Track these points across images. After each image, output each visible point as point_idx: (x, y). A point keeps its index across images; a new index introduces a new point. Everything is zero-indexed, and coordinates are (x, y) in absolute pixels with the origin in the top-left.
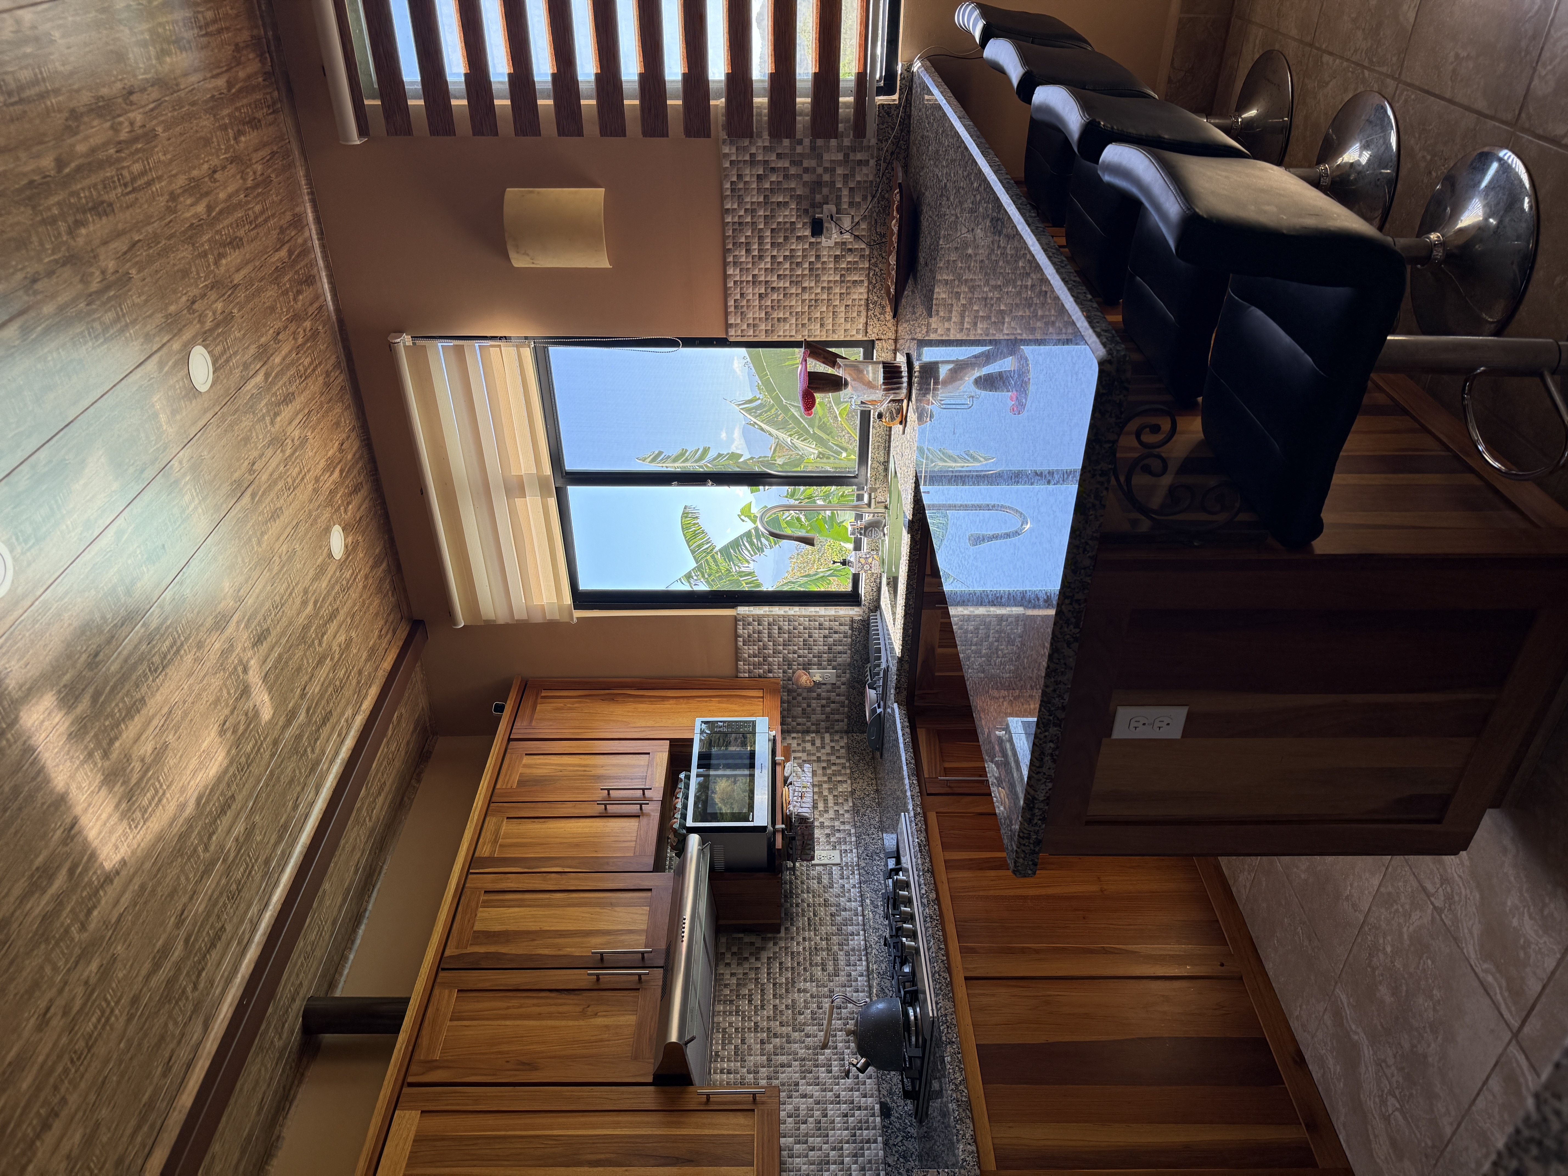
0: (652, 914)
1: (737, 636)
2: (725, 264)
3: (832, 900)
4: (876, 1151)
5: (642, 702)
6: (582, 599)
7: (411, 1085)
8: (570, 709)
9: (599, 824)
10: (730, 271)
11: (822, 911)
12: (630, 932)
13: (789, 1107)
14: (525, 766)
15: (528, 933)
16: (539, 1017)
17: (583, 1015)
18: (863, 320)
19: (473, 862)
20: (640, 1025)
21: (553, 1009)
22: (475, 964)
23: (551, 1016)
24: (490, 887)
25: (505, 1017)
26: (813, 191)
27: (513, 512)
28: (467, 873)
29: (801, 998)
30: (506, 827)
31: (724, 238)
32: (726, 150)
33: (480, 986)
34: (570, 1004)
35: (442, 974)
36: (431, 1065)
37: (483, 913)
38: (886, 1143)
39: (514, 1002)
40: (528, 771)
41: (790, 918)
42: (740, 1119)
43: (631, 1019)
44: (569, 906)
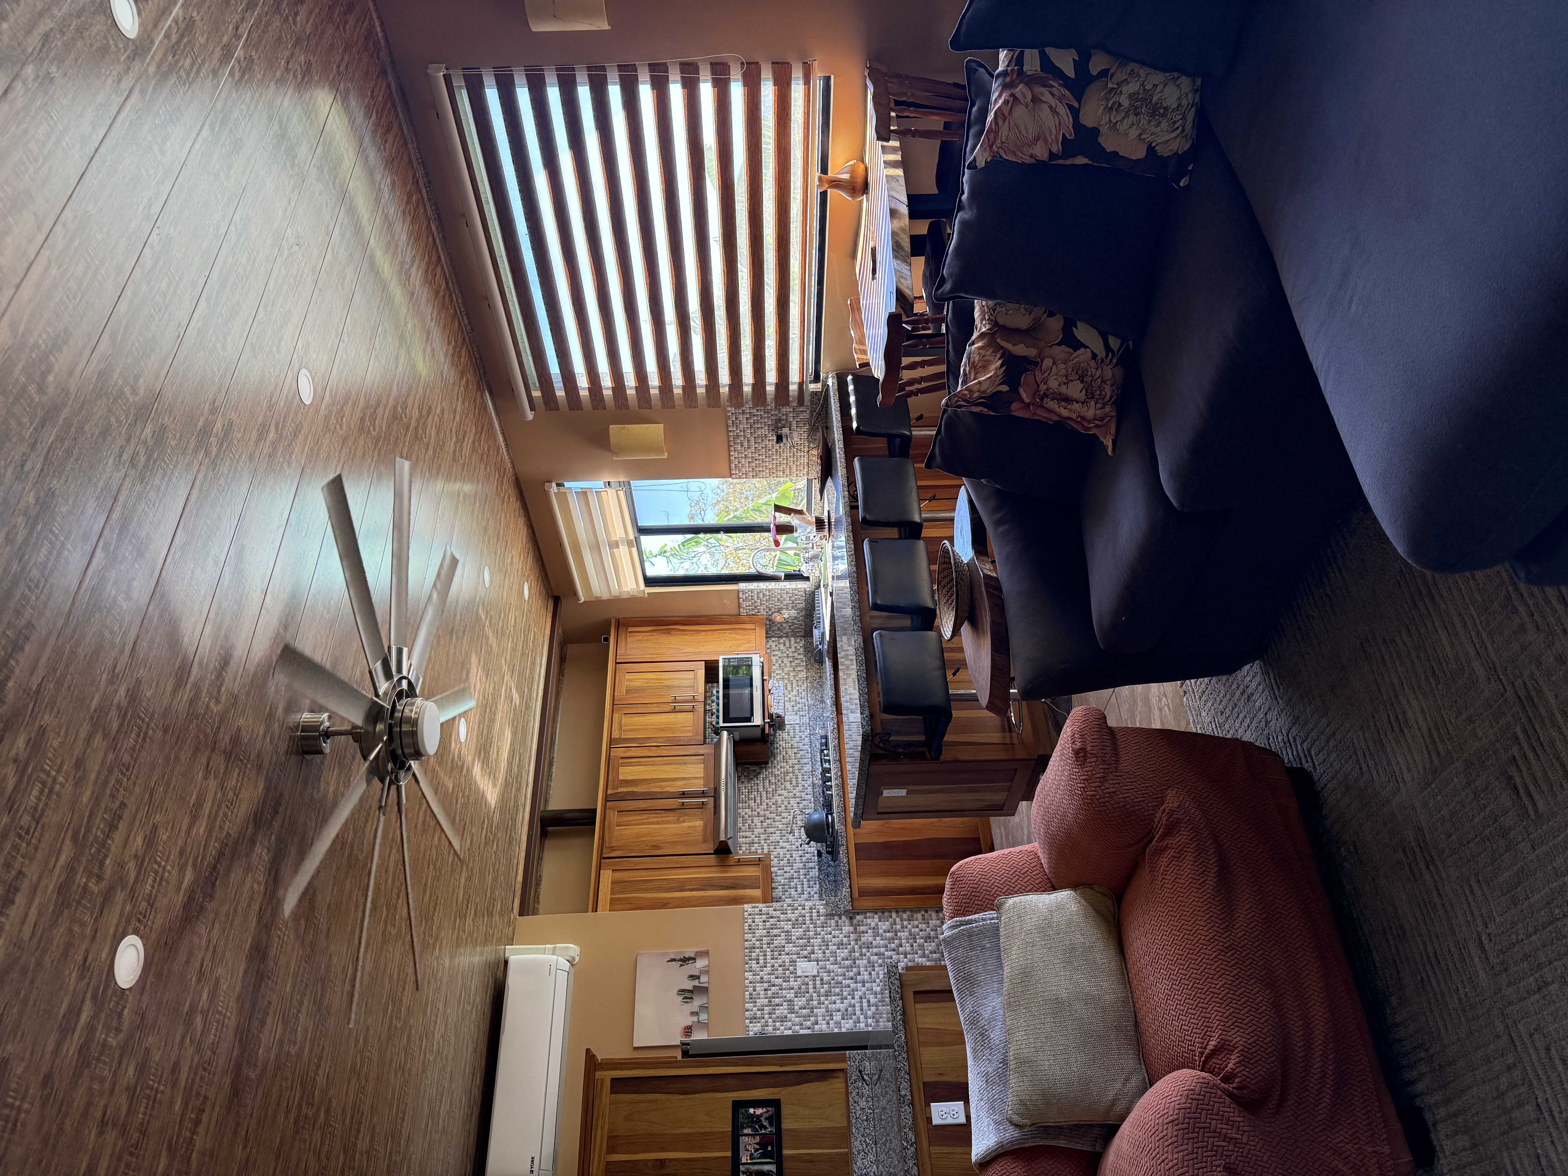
0: (705, 768)
1: (739, 598)
2: (729, 451)
3: (795, 745)
4: (815, 873)
5: (686, 635)
6: (650, 582)
7: (605, 858)
8: (647, 640)
9: (672, 716)
10: (732, 453)
11: (790, 752)
12: (696, 778)
13: (775, 853)
14: (629, 680)
15: (646, 780)
16: (658, 823)
17: (678, 822)
18: (806, 470)
19: (612, 741)
20: (705, 826)
21: (664, 819)
22: (623, 798)
23: (663, 823)
24: (623, 755)
25: (642, 824)
26: (776, 422)
27: (613, 556)
28: (610, 748)
29: (779, 799)
30: (626, 720)
31: (729, 441)
32: (729, 409)
33: (628, 809)
34: (671, 817)
35: (608, 803)
36: (612, 849)
37: (622, 770)
38: (819, 869)
39: (644, 816)
40: (629, 683)
41: (774, 755)
42: (753, 868)
43: (700, 823)
44: (664, 764)
